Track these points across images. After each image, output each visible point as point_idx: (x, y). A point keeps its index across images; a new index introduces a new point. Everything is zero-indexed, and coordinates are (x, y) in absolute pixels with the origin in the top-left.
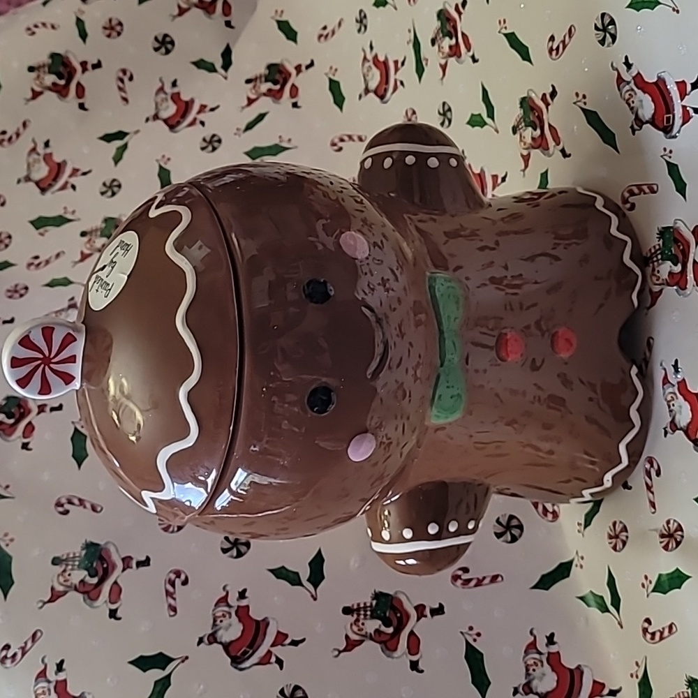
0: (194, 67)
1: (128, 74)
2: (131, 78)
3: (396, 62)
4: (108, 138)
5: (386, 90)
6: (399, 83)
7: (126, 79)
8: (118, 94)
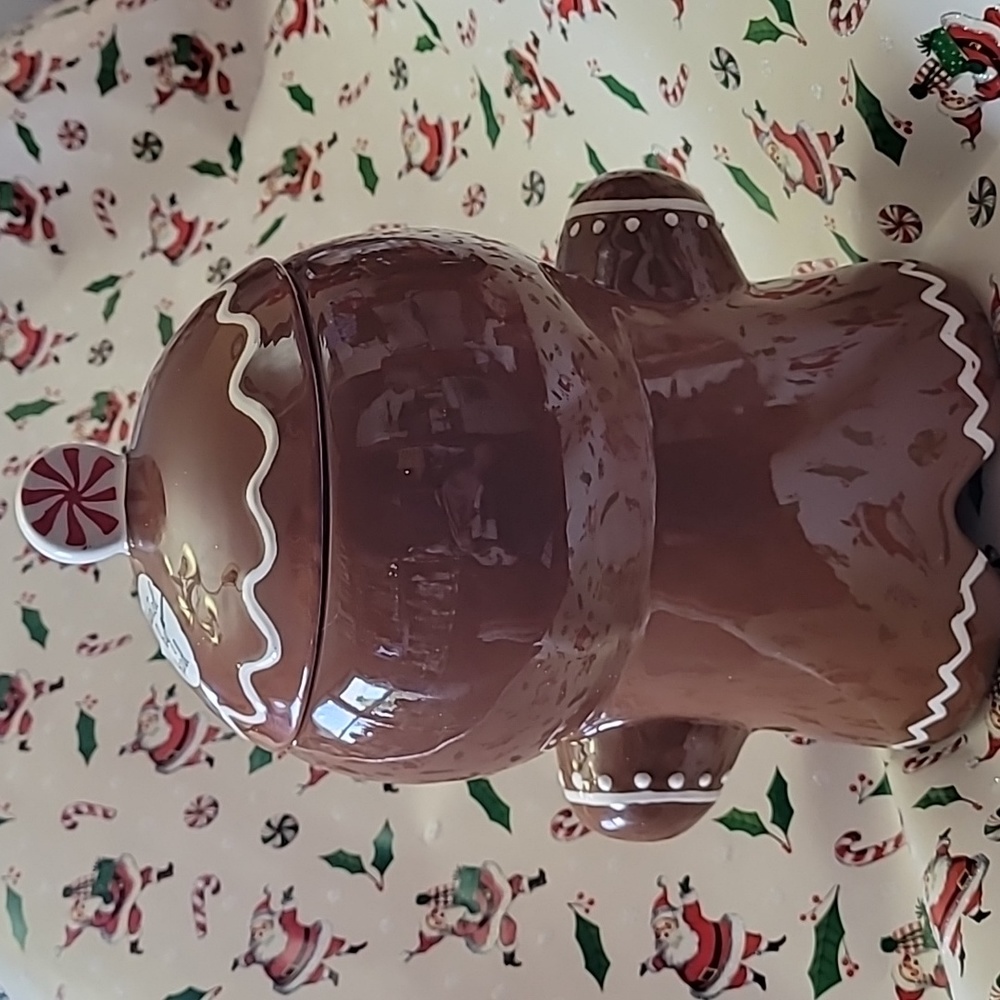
0: (195, 174)
1: (108, 196)
2: (113, 201)
3: (456, 125)
4: (96, 287)
5: (438, 164)
6: (459, 153)
7: (106, 203)
8: (100, 226)
